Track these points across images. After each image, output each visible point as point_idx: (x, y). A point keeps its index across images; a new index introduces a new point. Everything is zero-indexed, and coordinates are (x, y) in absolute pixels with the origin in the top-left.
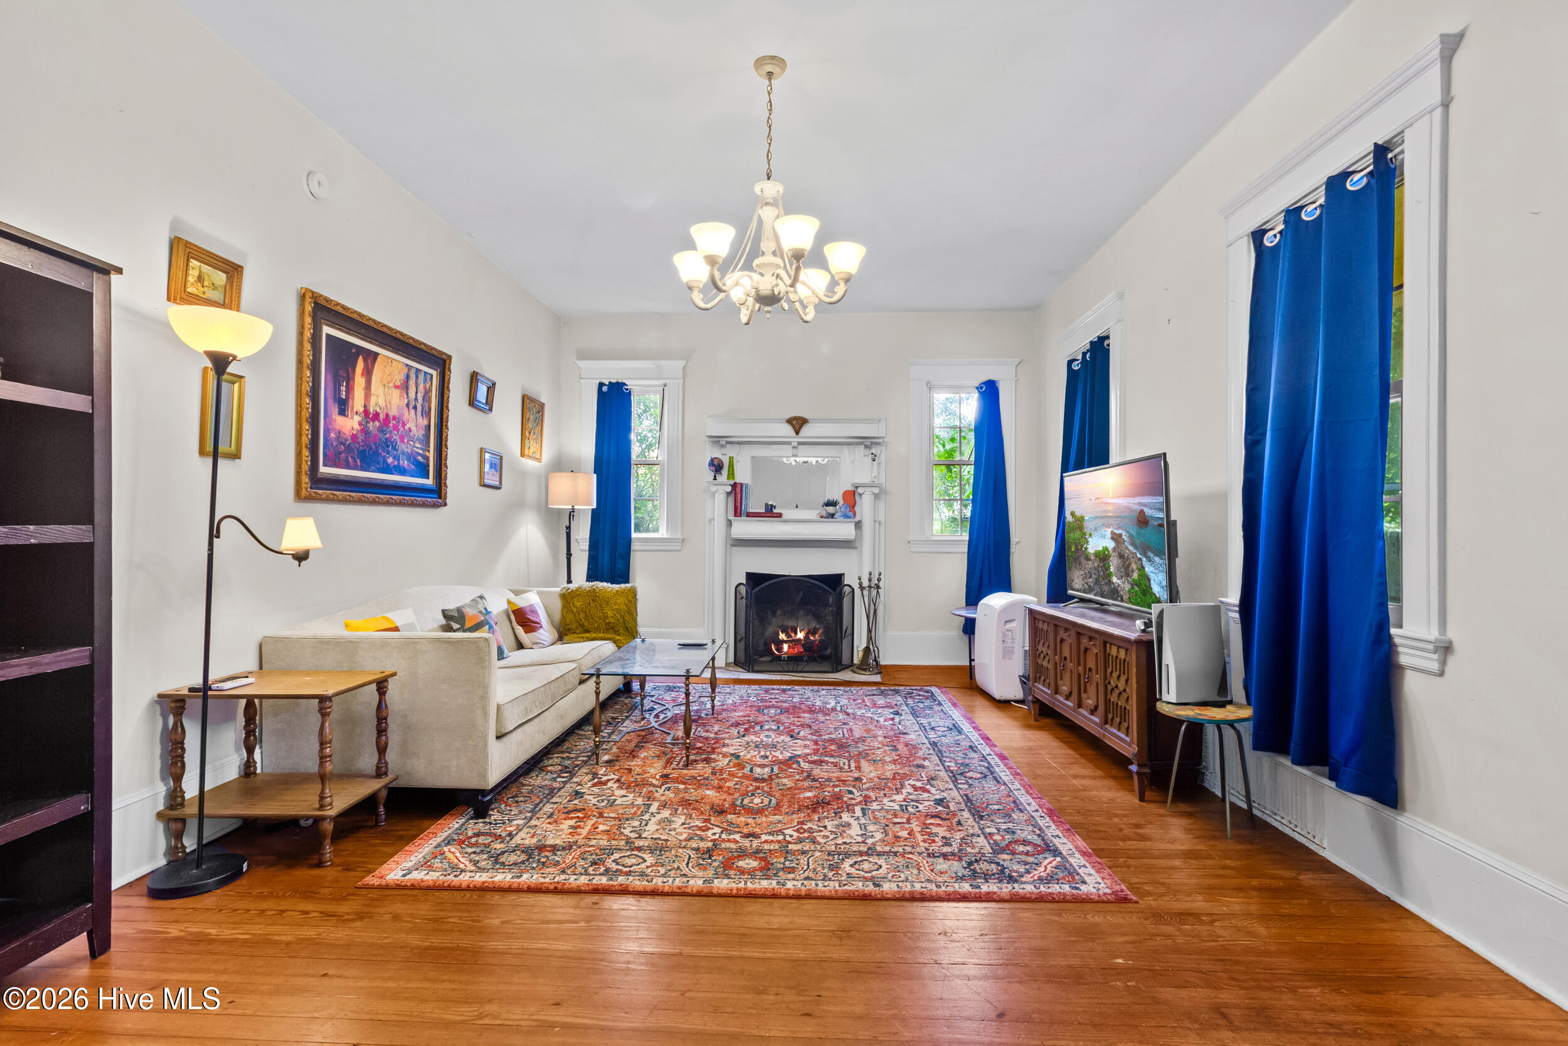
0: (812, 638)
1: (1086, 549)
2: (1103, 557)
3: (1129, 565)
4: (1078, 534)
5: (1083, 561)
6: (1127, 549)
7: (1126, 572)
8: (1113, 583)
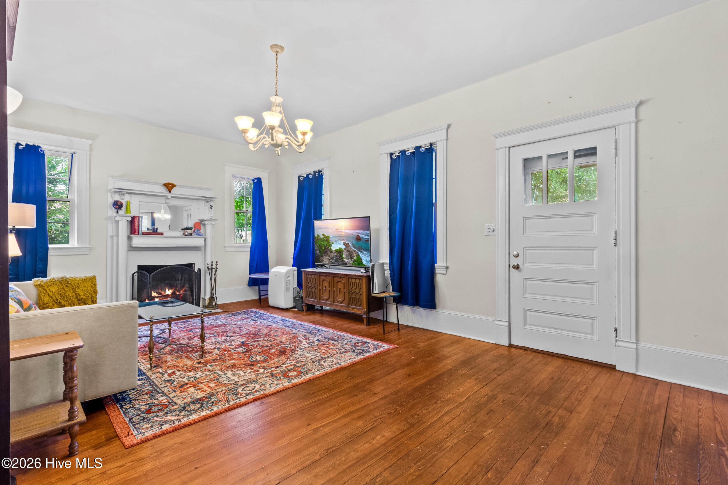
0: (178, 293)
1: (330, 248)
2: (340, 252)
3: (352, 254)
4: (326, 243)
5: (329, 253)
6: (351, 248)
7: (351, 256)
8: (344, 261)
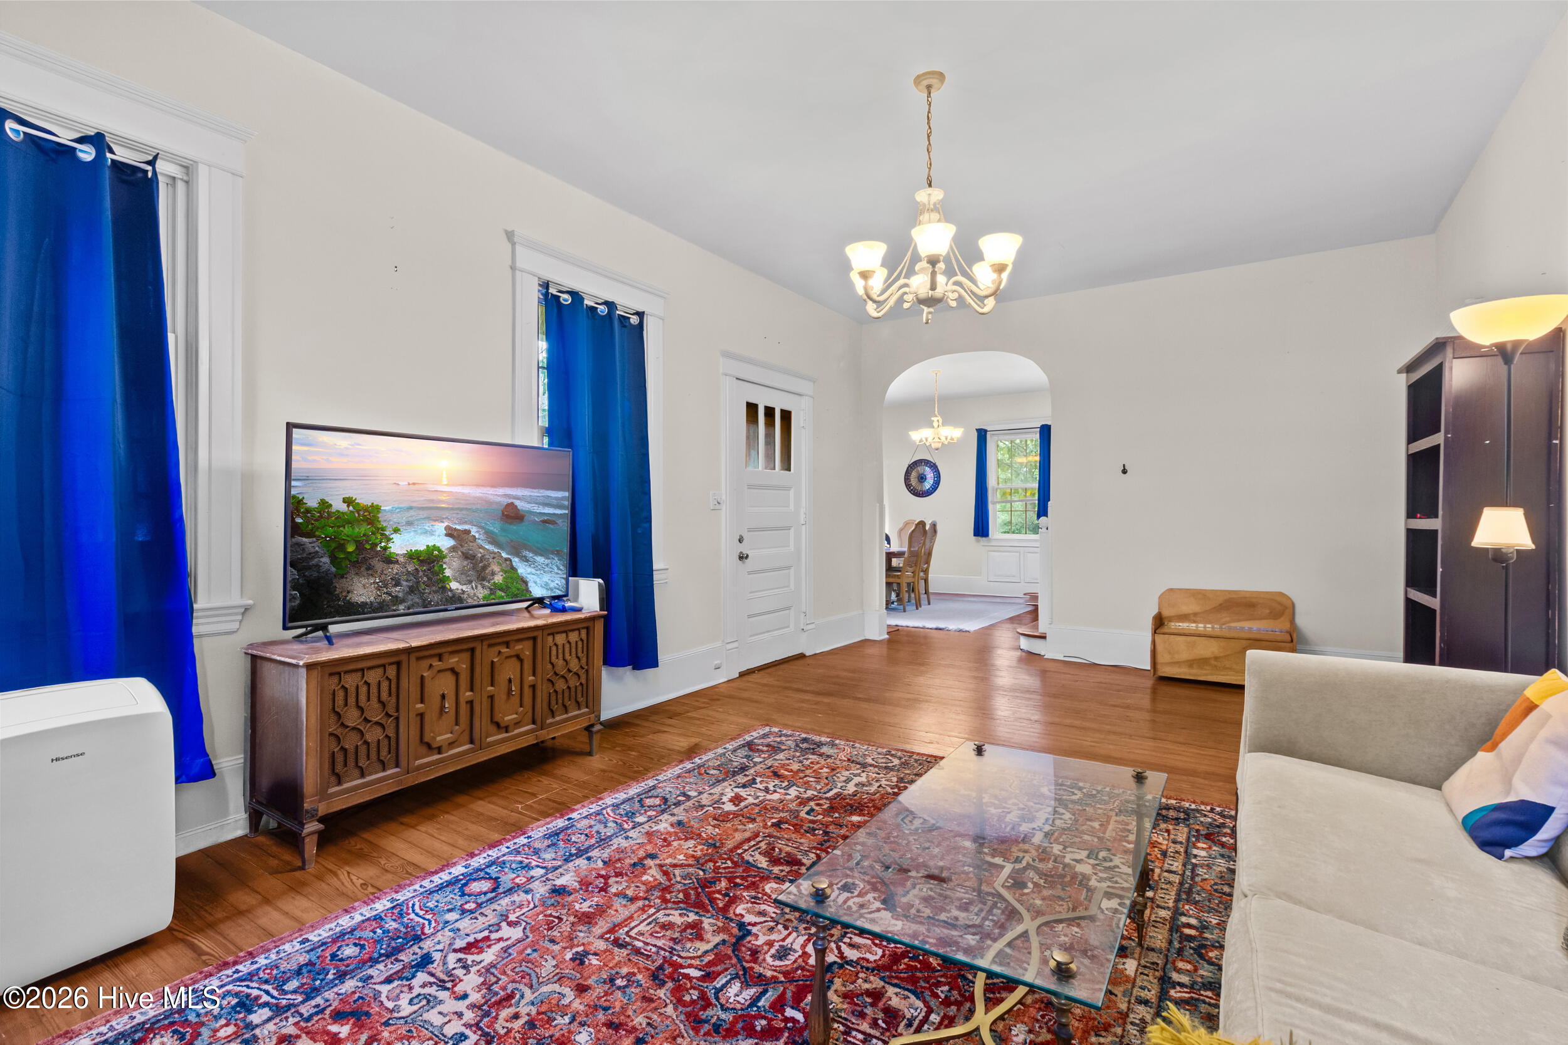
1: (385, 549)
2: (429, 560)
3: (485, 568)
4: (364, 529)
5: (379, 565)
6: (481, 547)
7: (478, 572)
8: (451, 590)
